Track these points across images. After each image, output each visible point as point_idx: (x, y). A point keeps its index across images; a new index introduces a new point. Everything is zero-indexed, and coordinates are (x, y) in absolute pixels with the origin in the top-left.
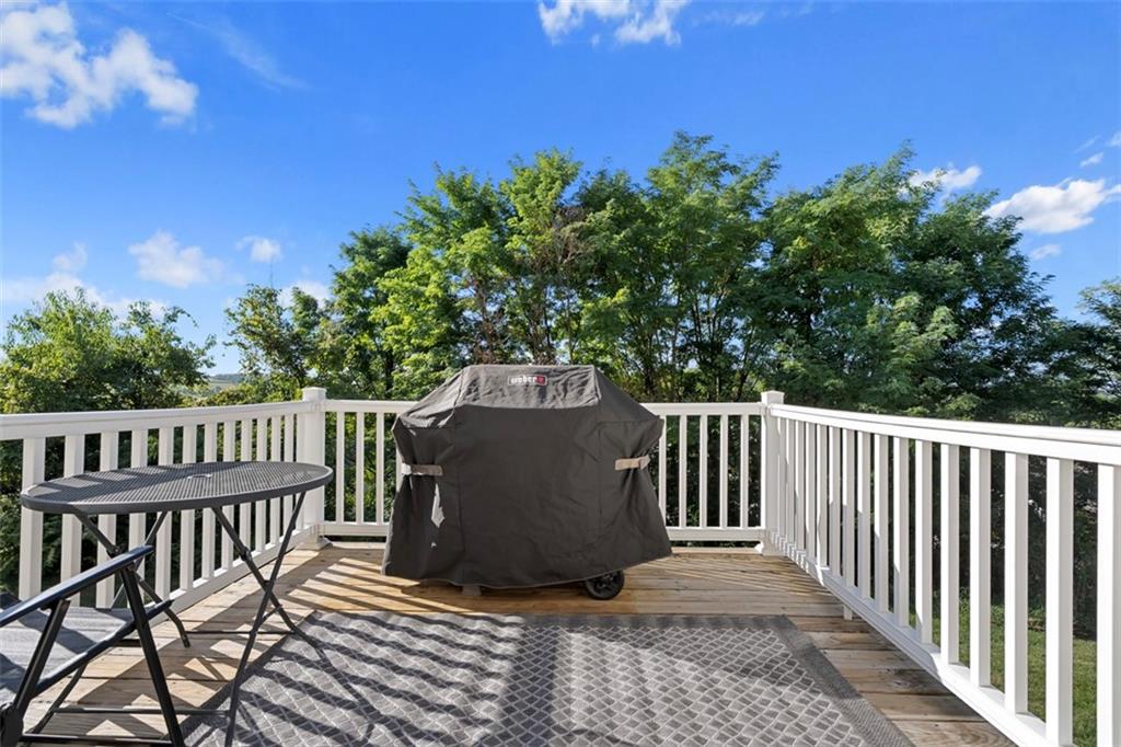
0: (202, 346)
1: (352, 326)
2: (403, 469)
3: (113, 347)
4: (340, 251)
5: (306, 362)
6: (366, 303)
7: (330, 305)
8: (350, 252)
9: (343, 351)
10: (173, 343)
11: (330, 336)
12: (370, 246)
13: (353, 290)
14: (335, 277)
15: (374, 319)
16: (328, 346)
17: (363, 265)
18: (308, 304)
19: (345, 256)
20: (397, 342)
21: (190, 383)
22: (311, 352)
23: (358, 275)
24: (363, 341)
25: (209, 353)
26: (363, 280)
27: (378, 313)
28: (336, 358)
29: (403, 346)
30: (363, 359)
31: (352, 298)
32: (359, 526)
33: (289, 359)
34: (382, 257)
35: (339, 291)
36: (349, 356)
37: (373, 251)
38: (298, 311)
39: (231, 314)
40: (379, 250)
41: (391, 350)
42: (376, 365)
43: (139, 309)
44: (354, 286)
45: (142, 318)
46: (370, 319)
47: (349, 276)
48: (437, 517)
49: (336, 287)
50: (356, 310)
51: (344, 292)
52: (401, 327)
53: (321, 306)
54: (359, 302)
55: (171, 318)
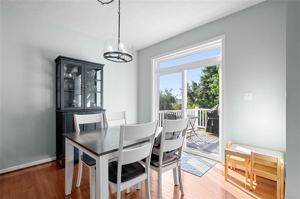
0: (176, 95)
1: (205, 89)
2: (208, 118)
3: (163, 97)
4: (202, 71)
5: (195, 98)
6: (208, 83)
7: (200, 84)
8: (204, 71)
9: (202, 95)
10: (171, 95)
11: (200, 92)
12: (209, 68)
13: (205, 80)
14: (201, 78)
15: (210, 87)
16: (199, 94)
17: (207, 74)
18: (195, 84)
19: (203, 72)
20: (216, 92)
21: (174, 103)
22: (195, 95)
23: (206, 76)
24: (207, 92)
25: (177, 97)
26: (207, 77)
27: (211, 85)
28: (201, 97)
29: (217, 93)
30: (207, 96)
31: (205, 82)
32: (203, 127)
33: (191, 98)
34: (212, 71)
35: (202, 81)
36: (204, 96)
37: (210, 70)
38: (193, 86)
39: (181, 89)
40: (211, 70)
41: (214, 94)
42: (211, 97)
43: (166, 89)
44: (205, 79)
45: (166, 91)
46: (209, 87)
47: (204, 77)
48: (212, 125)
49: (201, 80)
50: (206, 85)
51: (203, 81)
52: (216, 89)
53: (198, 84)
54: (206, 83)
55: (171, 91)
